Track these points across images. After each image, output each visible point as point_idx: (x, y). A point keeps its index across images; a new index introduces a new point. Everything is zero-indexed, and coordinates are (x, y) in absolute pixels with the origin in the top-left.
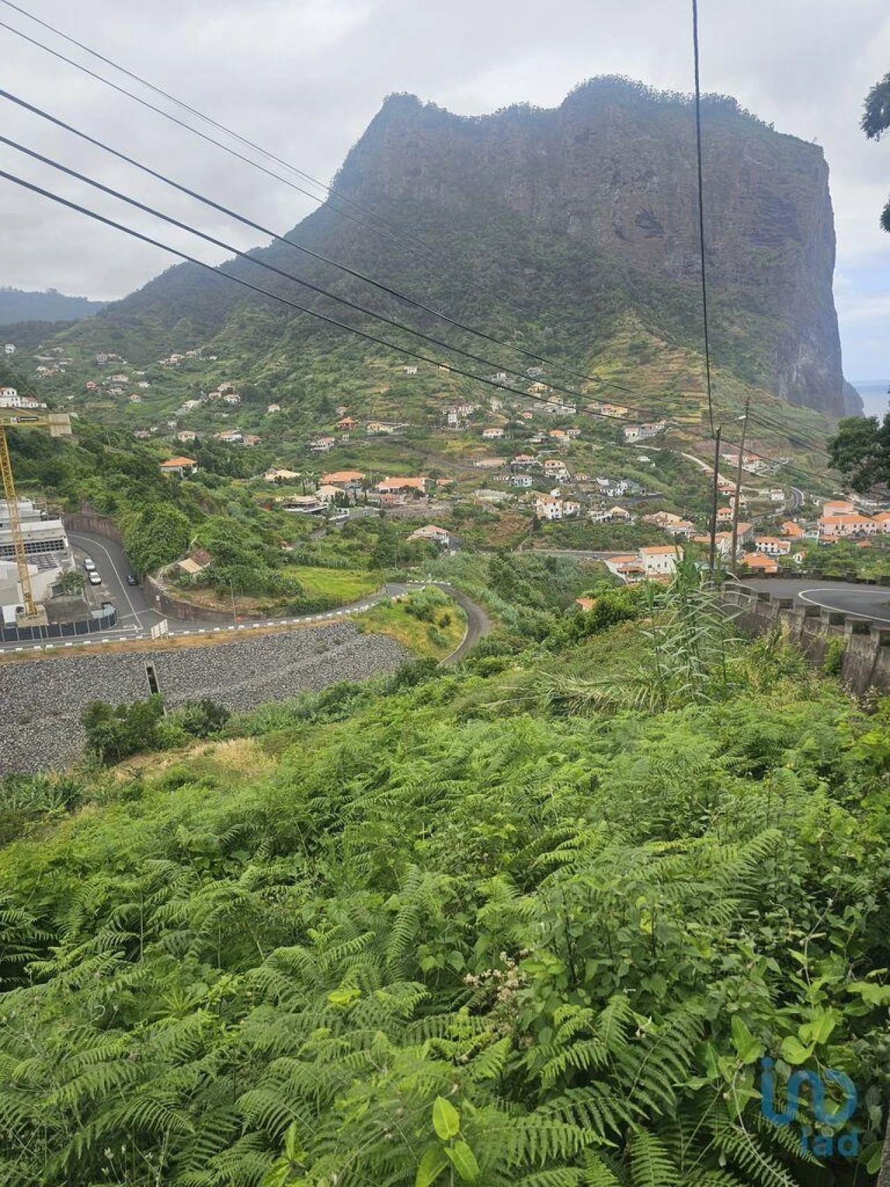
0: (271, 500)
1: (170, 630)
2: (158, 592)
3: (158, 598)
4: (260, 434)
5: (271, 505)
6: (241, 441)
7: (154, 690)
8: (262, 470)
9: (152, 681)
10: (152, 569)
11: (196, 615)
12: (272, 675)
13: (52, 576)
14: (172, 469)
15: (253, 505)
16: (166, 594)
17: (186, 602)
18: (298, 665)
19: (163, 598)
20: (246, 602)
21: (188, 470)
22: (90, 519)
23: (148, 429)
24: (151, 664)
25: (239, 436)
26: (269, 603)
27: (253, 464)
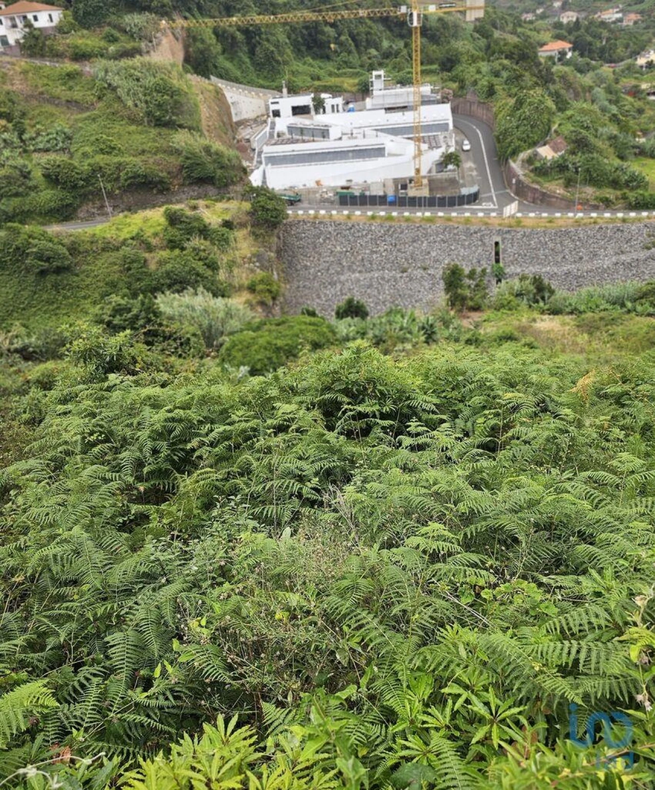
0: (636, 87)
1: (519, 211)
2: (515, 175)
3: (514, 181)
4: (642, 12)
5: (635, 92)
6: (620, 20)
7: (497, 261)
8: (636, 54)
9: (497, 254)
10: (515, 153)
11: (543, 200)
12: (597, 263)
13: (436, 155)
14: (549, 54)
15: (616, 92)
16: (522, 178)
17: (537, 187)
18: (623, 257)
19: (519, 182)
20: (590, 191)
21: (563, 54)
22: (471, 103)
23: (534, 11)
24: (499, 239)
25: (619, 15)
26: (610, 193)
27: (627, 46)
